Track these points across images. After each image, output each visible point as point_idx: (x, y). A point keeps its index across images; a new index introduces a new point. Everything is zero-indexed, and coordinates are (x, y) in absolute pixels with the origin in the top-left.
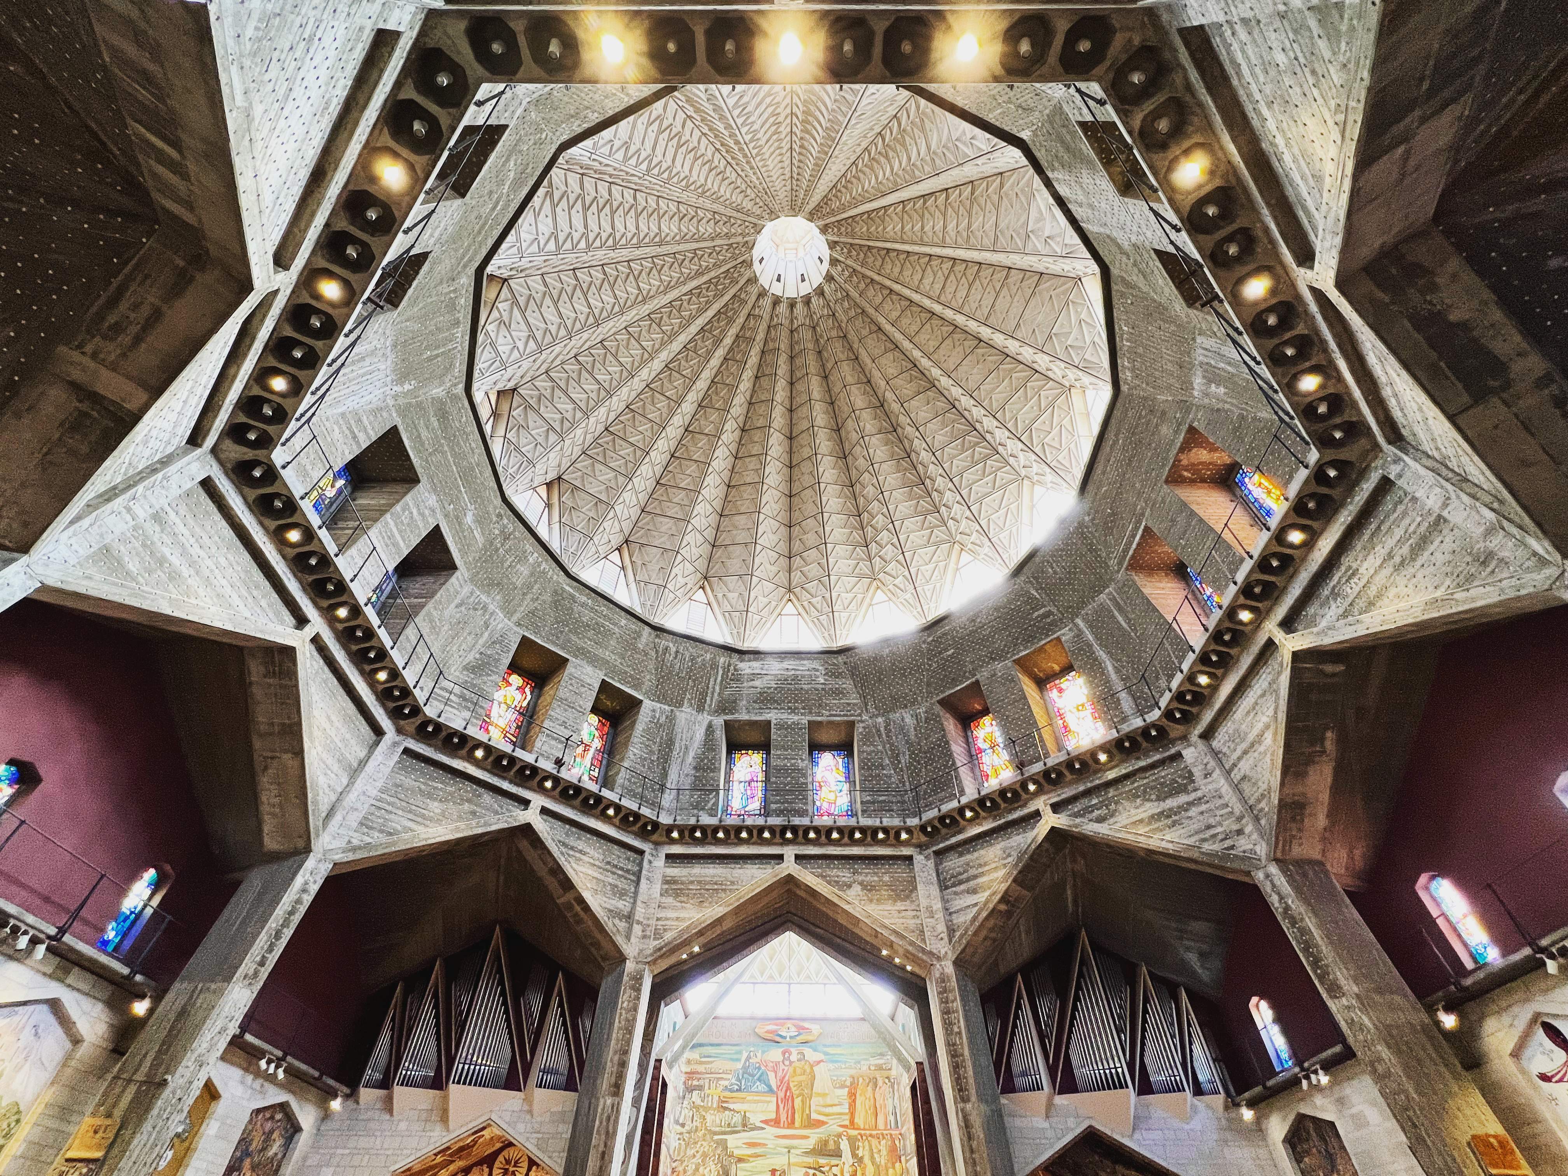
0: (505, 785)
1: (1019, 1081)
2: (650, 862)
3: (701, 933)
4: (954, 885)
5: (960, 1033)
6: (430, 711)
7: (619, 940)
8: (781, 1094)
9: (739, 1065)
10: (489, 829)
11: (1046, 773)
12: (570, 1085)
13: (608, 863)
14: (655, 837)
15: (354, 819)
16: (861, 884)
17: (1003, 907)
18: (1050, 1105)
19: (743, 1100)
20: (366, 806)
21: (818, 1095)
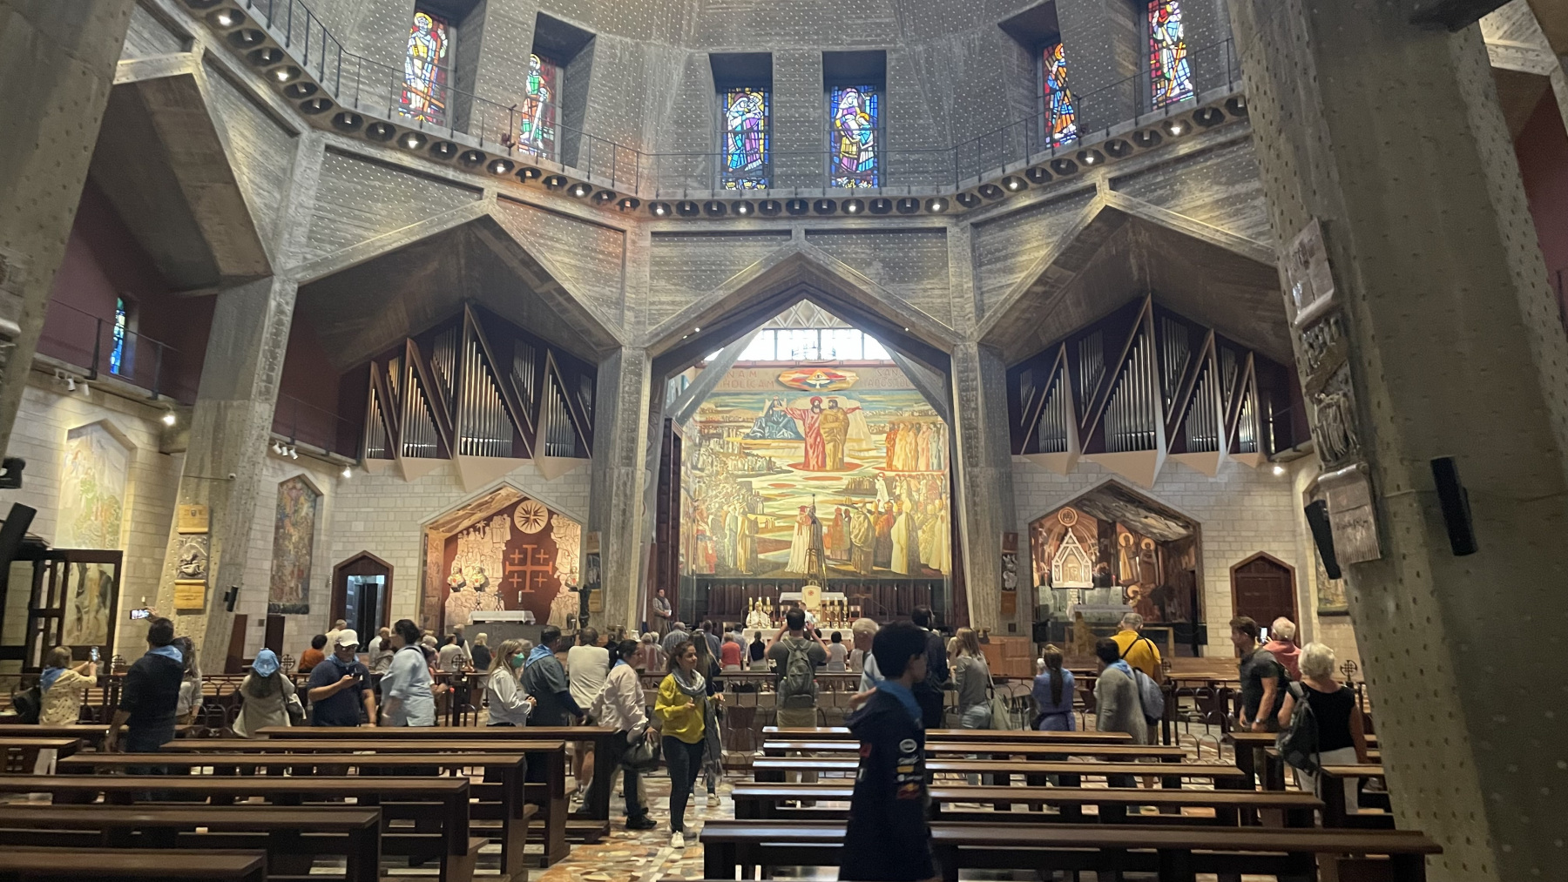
0: (451, 174)
1: (1042, 444)
2: (634, 242)
3: (700, 317)
4: (990, 262)
5: (976, 409)
6: (343, 102)
7: (611, 328)
8: (810, 441)
9: (762, 414)
10: (445, 227)
11: (1109, 145)
12: (579, 453)
13: (586, 248)
14: (637, 213)
15: (301, 234)
16: (883, 261)
17: (1039, 289)
18: (1072, 463)
19: (768, 447)
20: (308, 219)
21: (852, 440)
